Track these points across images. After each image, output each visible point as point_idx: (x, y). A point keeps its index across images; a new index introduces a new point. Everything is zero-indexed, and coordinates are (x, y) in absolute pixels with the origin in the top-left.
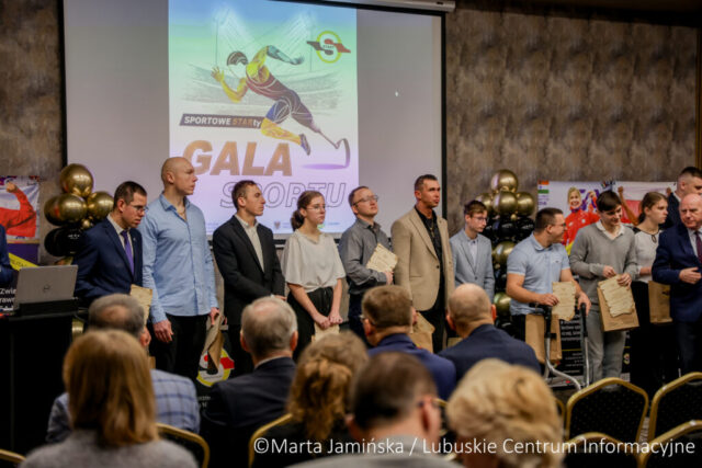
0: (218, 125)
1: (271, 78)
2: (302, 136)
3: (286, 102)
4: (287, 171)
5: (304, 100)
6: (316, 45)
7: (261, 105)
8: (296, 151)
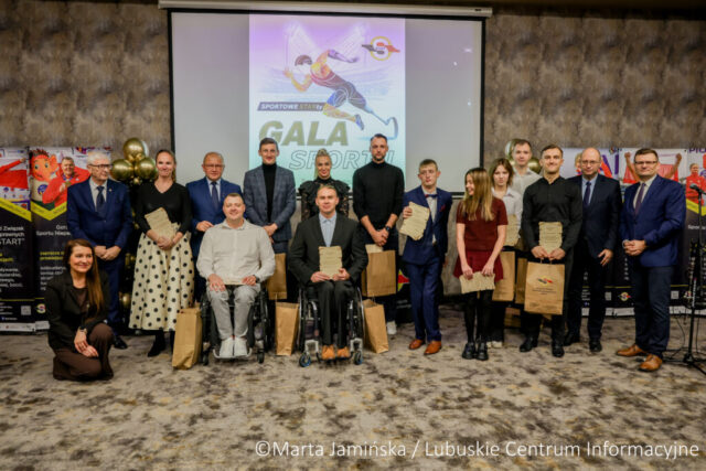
0: (287, 110)
1: (332, 73)
2: (357, 116)
3: (344, 90)
4: (344, 141)
5: (359, 89)
6: (370, 48)
7: (324, 94)
8: (351, 127)
